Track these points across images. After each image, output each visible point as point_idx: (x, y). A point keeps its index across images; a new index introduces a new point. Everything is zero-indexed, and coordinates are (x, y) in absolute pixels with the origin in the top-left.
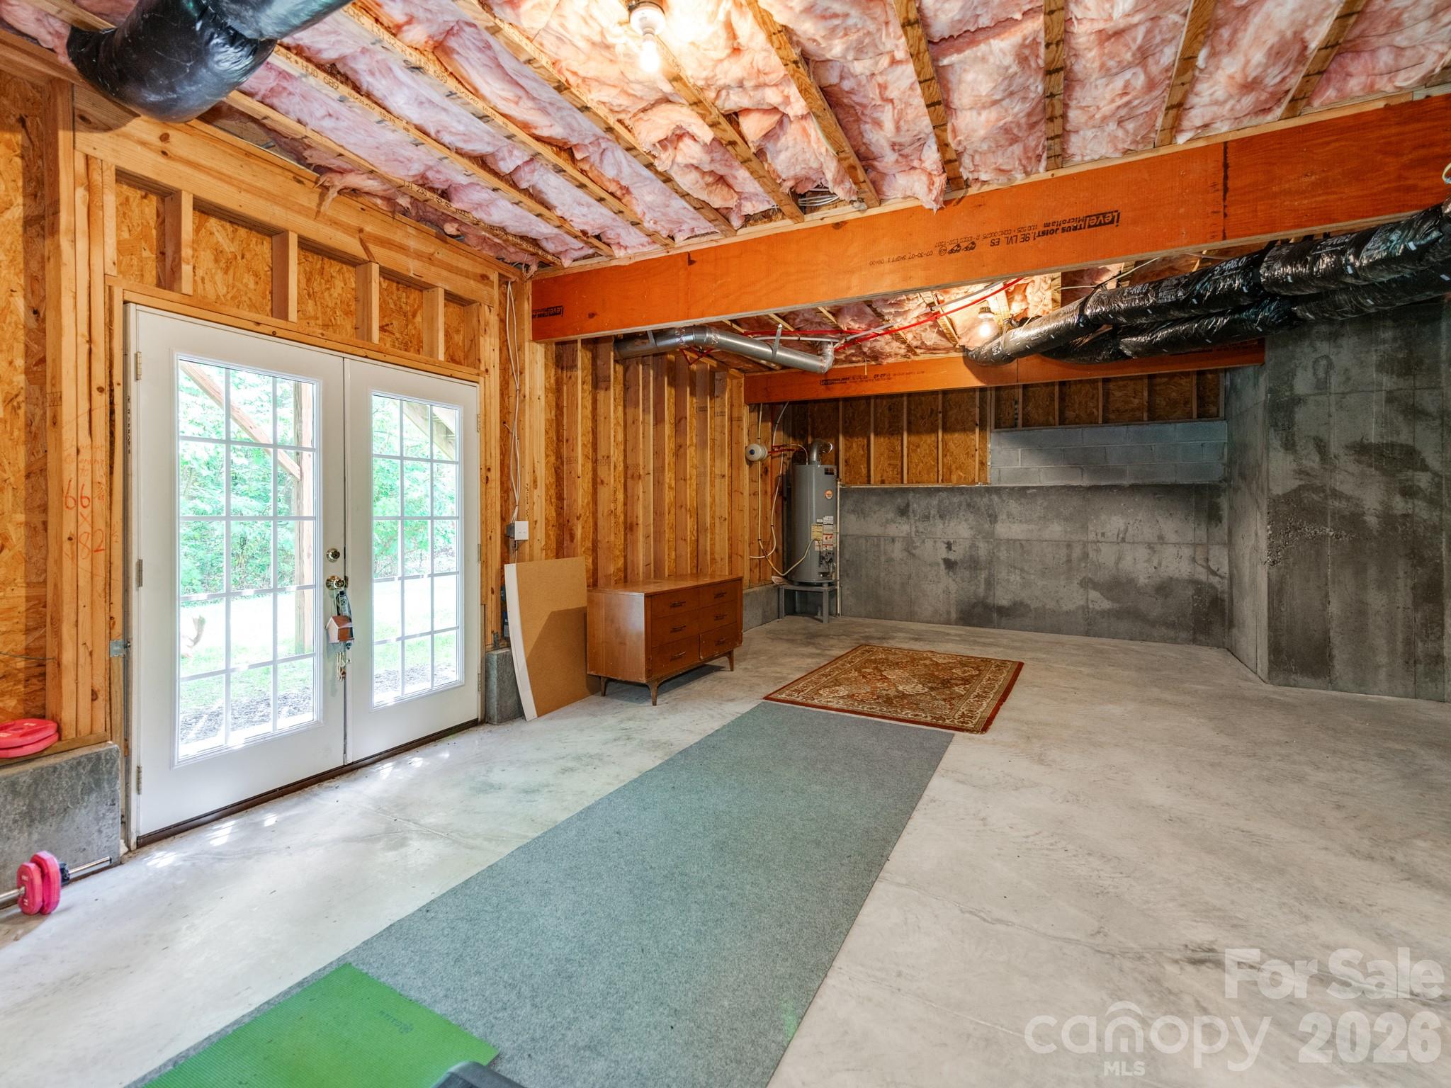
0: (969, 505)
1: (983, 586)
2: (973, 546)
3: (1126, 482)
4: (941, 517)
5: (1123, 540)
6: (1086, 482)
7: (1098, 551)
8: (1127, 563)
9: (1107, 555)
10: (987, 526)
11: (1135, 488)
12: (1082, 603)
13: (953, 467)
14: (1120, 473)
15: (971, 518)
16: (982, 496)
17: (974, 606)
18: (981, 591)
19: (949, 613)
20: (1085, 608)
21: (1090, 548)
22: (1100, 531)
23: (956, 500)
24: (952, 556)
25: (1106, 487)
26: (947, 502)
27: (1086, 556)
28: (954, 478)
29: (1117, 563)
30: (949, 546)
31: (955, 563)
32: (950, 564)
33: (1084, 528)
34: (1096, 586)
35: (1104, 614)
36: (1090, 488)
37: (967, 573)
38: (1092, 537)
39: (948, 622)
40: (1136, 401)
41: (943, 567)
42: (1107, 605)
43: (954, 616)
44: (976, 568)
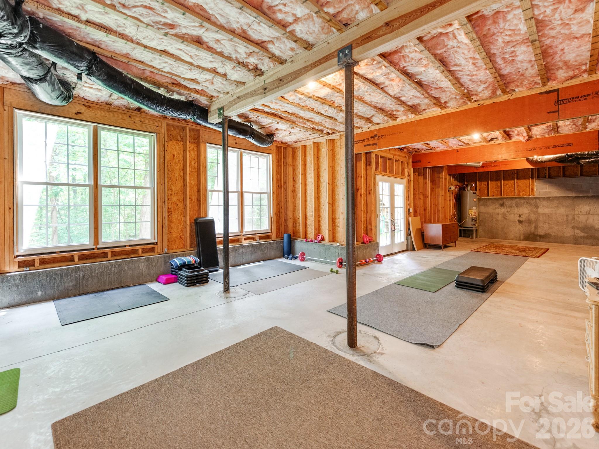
0: (527, 203)
1: (533, 229)
2: (529, 216)
3: (590, 195)
4: (517, 207)
5: (589, 214)
6: (573, 195)
7: (579, 217)
8: (590, 221)
9: (582, 219)
10: (535, 209)
11: (593, 197)
12: (573, 234)
13: (521, 191)
14: (588, 192)
15: (528, 207)
16: (532, 200)
17: (530, 235)
18: (533, 230)
19: (520, 237)
20: (574, 236)
21: (576, 217)
22: (579, 211)
23: (522, 201)
24: (521, 219)
25: (582, 197)
26: (519, 202)
27: (574, 219)
28: (521, 194)
29: (587, 221)
30: (520, 216)
31: (522, 221)
32: (520, 222)
33: (573, 210)
34: (578, 228)
35: (581, 237)
36: (576, 197)
37: (527, 225)
38: (576, 212)
39: (520, 240)
40: (594, 168)
41: (517, 222)
42: (582, 234)
43: (522, 238)
44: (530, 223)
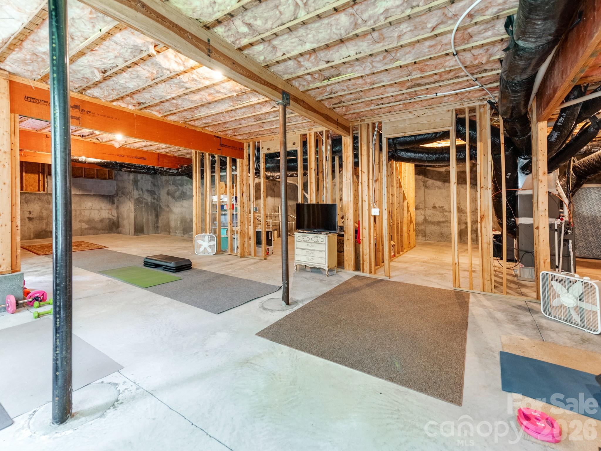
0: (39, 199)
1: (45, 225)
2: (41, 212)
3: (92, 194)
4: (26, 203)
5: (91, 209)
6: (81, 193)
7: (84, 212)
8: (92, 215)
9: (87, 213)
10: (46, 206)
11: (94, 195)
12: (80, 227)
13: (28, 185)
14: (90, 191)
15: (40, 203)
16: (44, 196)
17: (42, 231)
18: (44, 227)
19: (30, 235)
20: (81, 228)
21: (82, 211)
22: (85, 207)
23: (33, 197)
24: (31, 216)
25: (86, 195)
26: (29, 198)
27: (81, 213)
28: (28, 189)
29: (90, 215)
30: (30, 213)
31: (33, 218)
32: (30, 219)
33: (80, 206)
34: (84, 222)
35: (86, 229)
36: (82, 195)
37: (38, 222)
38: (82, 208)
39: (30, 239)
40: (92, 172)
41: (27, 220)
42: (87, 226)
43: (32, 236)
44: (42, 220)
